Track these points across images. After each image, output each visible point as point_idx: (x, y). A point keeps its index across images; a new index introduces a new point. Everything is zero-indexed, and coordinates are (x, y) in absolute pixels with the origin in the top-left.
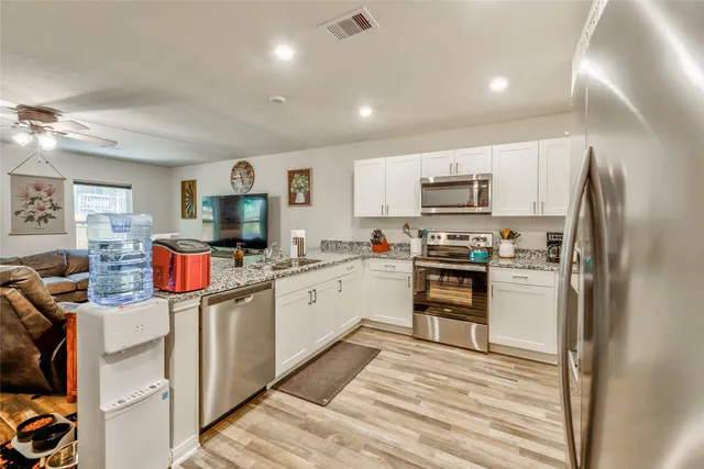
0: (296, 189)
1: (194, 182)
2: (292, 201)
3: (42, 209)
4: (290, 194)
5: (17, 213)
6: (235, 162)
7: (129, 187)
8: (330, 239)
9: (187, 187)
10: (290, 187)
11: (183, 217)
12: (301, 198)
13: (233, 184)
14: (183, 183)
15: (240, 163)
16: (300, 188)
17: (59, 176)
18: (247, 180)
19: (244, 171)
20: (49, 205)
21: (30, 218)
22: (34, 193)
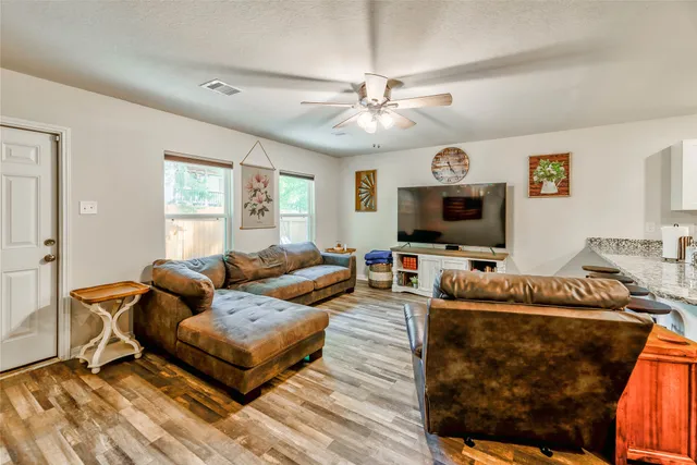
0: (543, 176)
1: (374, 172)
2: (535, 190)
3: (261, 202)
4: (532, 183)
5: (246, 206)
6: (440, 149)
7: (312, 178)
8: (603, 237)
9: (364, 177)
10: (531, 174)
11: (358, 209)
12: (550, 187)
13: (434, 173)
14: (358, 174)
15: (447, 150)
16: (550, 177)
17: (271, 167)
18: (457, 168)
19: (452, 159)
20: (264, 198)
21: (253, 211)
22: (256, 185)
